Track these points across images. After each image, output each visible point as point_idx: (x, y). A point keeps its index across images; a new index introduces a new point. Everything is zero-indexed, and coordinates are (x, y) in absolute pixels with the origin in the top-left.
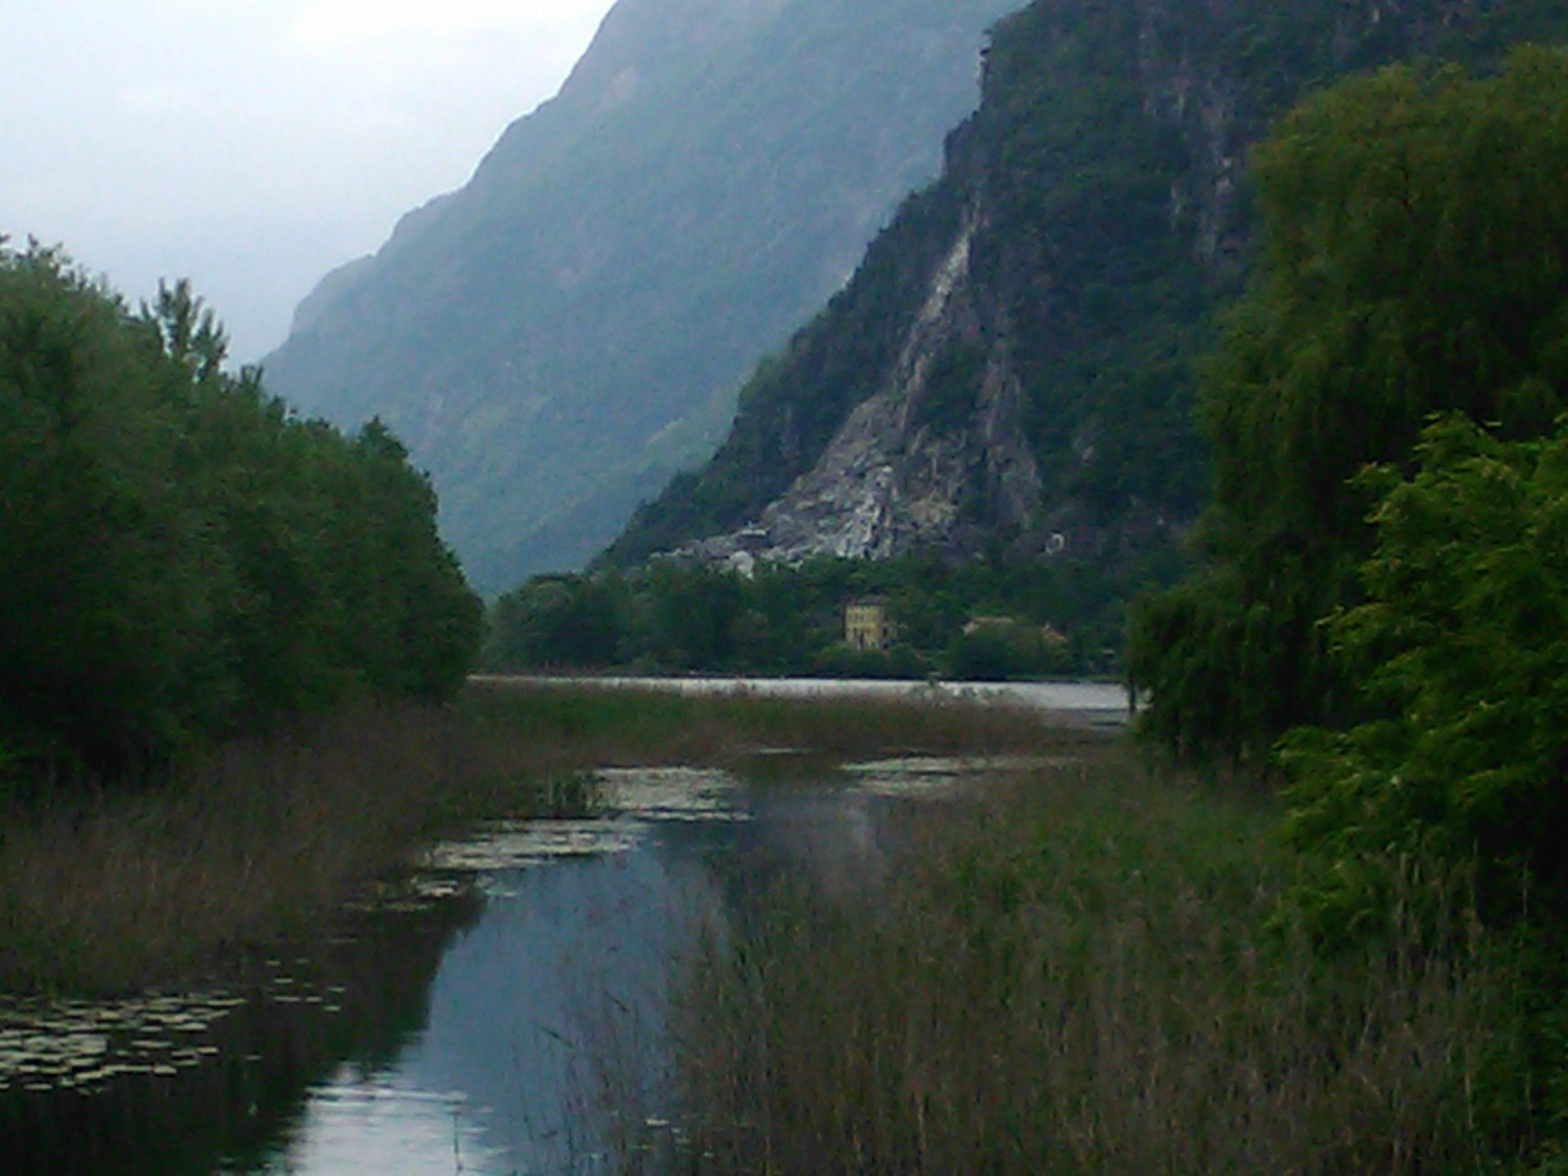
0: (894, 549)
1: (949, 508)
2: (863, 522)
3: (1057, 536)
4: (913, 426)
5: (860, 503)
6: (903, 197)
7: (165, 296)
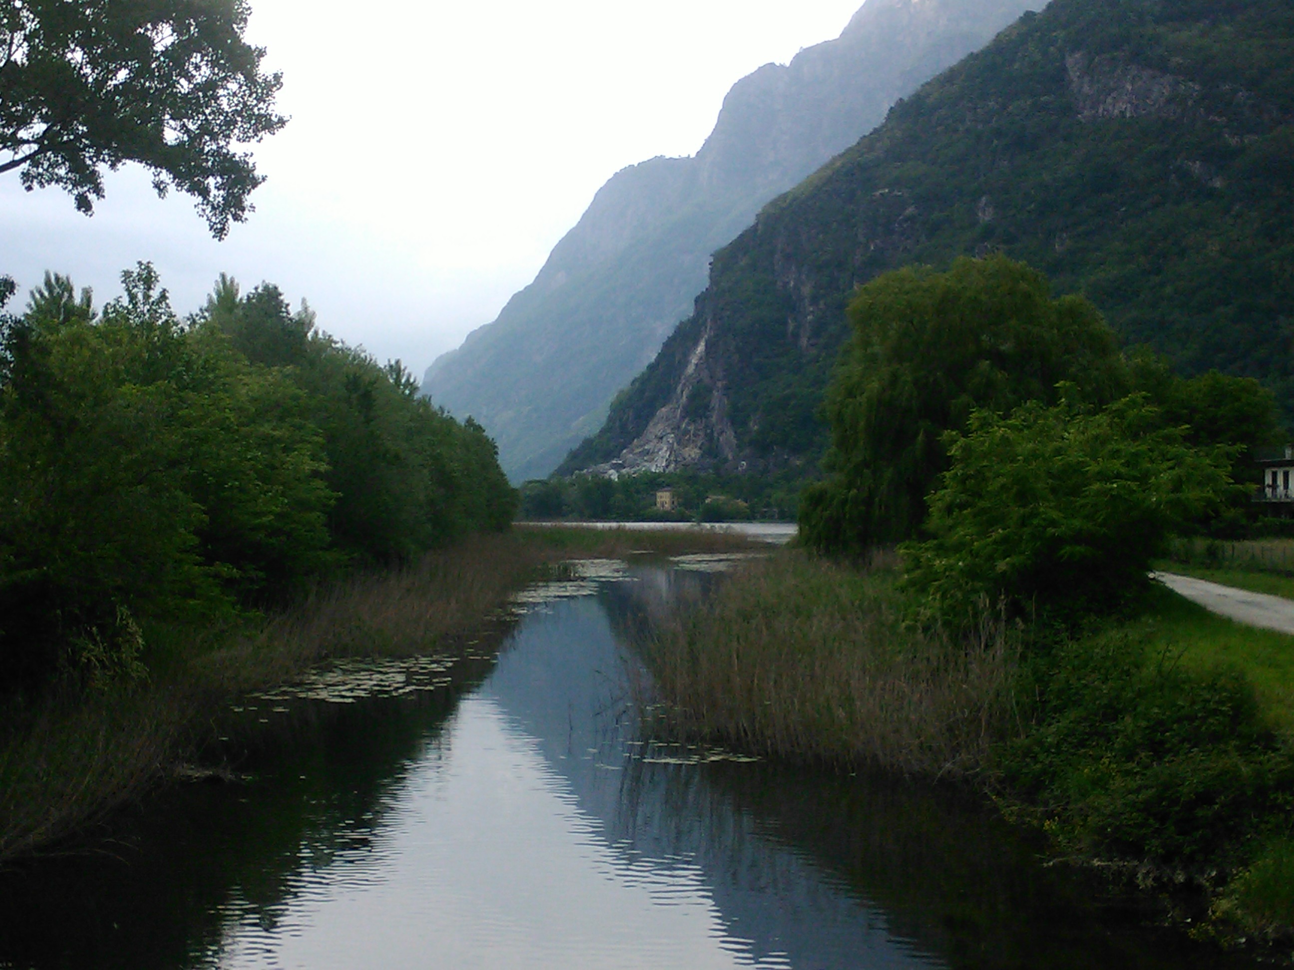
0: (675, 469)
1: (697, 451)
2: (662, 457)
3: (743, 462)
4: (683, 418)
5: (660, 449)
6: (677, 324)
7: (391, 366)
